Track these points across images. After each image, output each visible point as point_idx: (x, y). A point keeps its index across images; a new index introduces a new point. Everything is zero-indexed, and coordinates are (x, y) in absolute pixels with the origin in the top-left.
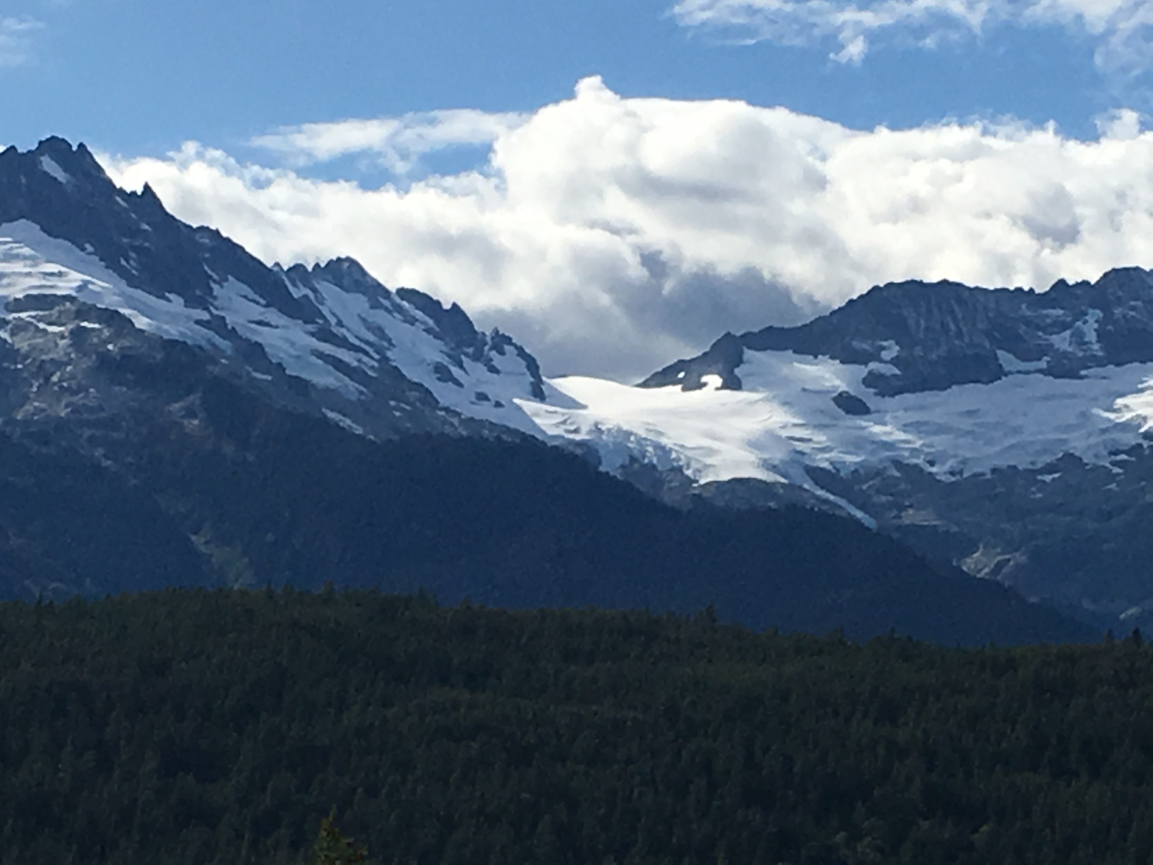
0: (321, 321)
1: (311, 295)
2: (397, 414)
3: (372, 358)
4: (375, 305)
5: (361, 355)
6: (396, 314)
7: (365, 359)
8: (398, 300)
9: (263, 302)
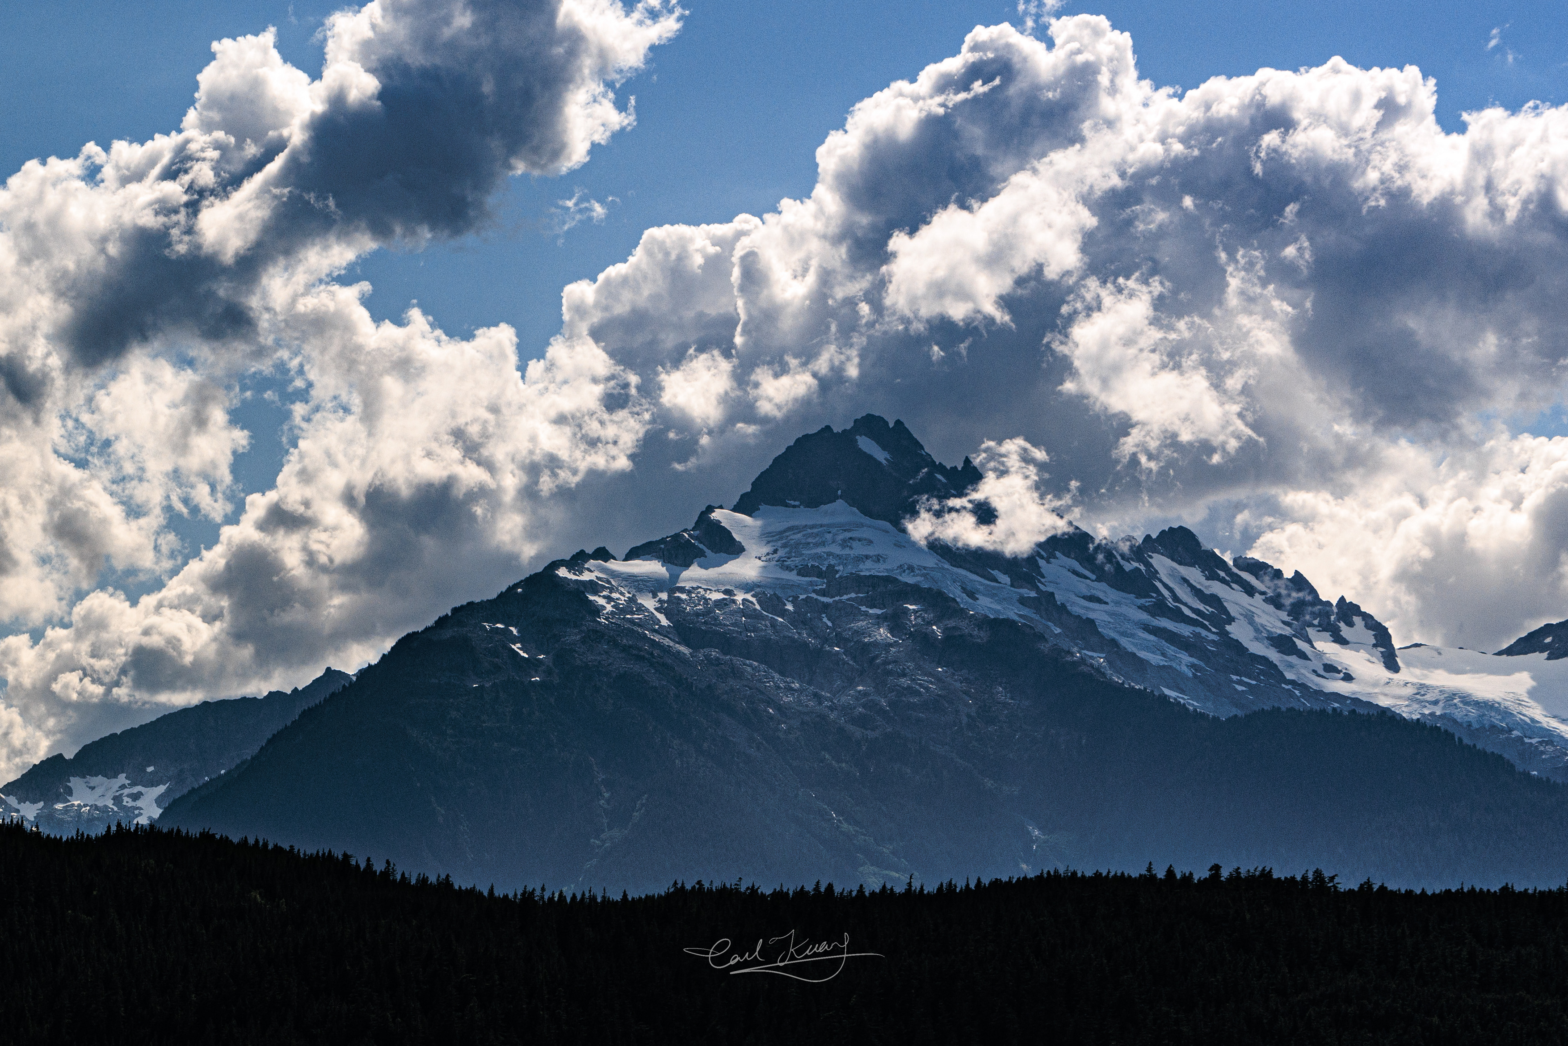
0: (1154, 595)
1: (1142, 568)
2: (1240, 688)
3: (1209, 630)
4: (1213, 577)
5: (1198, 630)
6: (1234, 586)
7: (1204, 633)
8: (1235, 570)
9: (1094, 577)
